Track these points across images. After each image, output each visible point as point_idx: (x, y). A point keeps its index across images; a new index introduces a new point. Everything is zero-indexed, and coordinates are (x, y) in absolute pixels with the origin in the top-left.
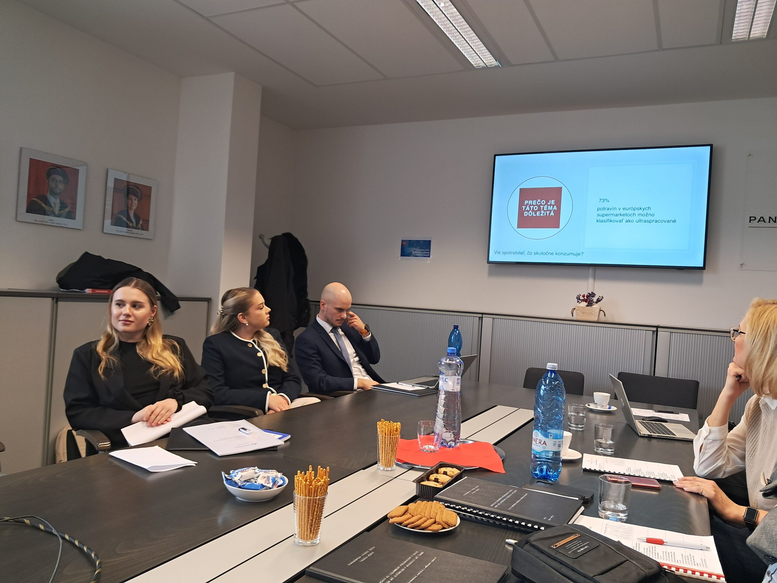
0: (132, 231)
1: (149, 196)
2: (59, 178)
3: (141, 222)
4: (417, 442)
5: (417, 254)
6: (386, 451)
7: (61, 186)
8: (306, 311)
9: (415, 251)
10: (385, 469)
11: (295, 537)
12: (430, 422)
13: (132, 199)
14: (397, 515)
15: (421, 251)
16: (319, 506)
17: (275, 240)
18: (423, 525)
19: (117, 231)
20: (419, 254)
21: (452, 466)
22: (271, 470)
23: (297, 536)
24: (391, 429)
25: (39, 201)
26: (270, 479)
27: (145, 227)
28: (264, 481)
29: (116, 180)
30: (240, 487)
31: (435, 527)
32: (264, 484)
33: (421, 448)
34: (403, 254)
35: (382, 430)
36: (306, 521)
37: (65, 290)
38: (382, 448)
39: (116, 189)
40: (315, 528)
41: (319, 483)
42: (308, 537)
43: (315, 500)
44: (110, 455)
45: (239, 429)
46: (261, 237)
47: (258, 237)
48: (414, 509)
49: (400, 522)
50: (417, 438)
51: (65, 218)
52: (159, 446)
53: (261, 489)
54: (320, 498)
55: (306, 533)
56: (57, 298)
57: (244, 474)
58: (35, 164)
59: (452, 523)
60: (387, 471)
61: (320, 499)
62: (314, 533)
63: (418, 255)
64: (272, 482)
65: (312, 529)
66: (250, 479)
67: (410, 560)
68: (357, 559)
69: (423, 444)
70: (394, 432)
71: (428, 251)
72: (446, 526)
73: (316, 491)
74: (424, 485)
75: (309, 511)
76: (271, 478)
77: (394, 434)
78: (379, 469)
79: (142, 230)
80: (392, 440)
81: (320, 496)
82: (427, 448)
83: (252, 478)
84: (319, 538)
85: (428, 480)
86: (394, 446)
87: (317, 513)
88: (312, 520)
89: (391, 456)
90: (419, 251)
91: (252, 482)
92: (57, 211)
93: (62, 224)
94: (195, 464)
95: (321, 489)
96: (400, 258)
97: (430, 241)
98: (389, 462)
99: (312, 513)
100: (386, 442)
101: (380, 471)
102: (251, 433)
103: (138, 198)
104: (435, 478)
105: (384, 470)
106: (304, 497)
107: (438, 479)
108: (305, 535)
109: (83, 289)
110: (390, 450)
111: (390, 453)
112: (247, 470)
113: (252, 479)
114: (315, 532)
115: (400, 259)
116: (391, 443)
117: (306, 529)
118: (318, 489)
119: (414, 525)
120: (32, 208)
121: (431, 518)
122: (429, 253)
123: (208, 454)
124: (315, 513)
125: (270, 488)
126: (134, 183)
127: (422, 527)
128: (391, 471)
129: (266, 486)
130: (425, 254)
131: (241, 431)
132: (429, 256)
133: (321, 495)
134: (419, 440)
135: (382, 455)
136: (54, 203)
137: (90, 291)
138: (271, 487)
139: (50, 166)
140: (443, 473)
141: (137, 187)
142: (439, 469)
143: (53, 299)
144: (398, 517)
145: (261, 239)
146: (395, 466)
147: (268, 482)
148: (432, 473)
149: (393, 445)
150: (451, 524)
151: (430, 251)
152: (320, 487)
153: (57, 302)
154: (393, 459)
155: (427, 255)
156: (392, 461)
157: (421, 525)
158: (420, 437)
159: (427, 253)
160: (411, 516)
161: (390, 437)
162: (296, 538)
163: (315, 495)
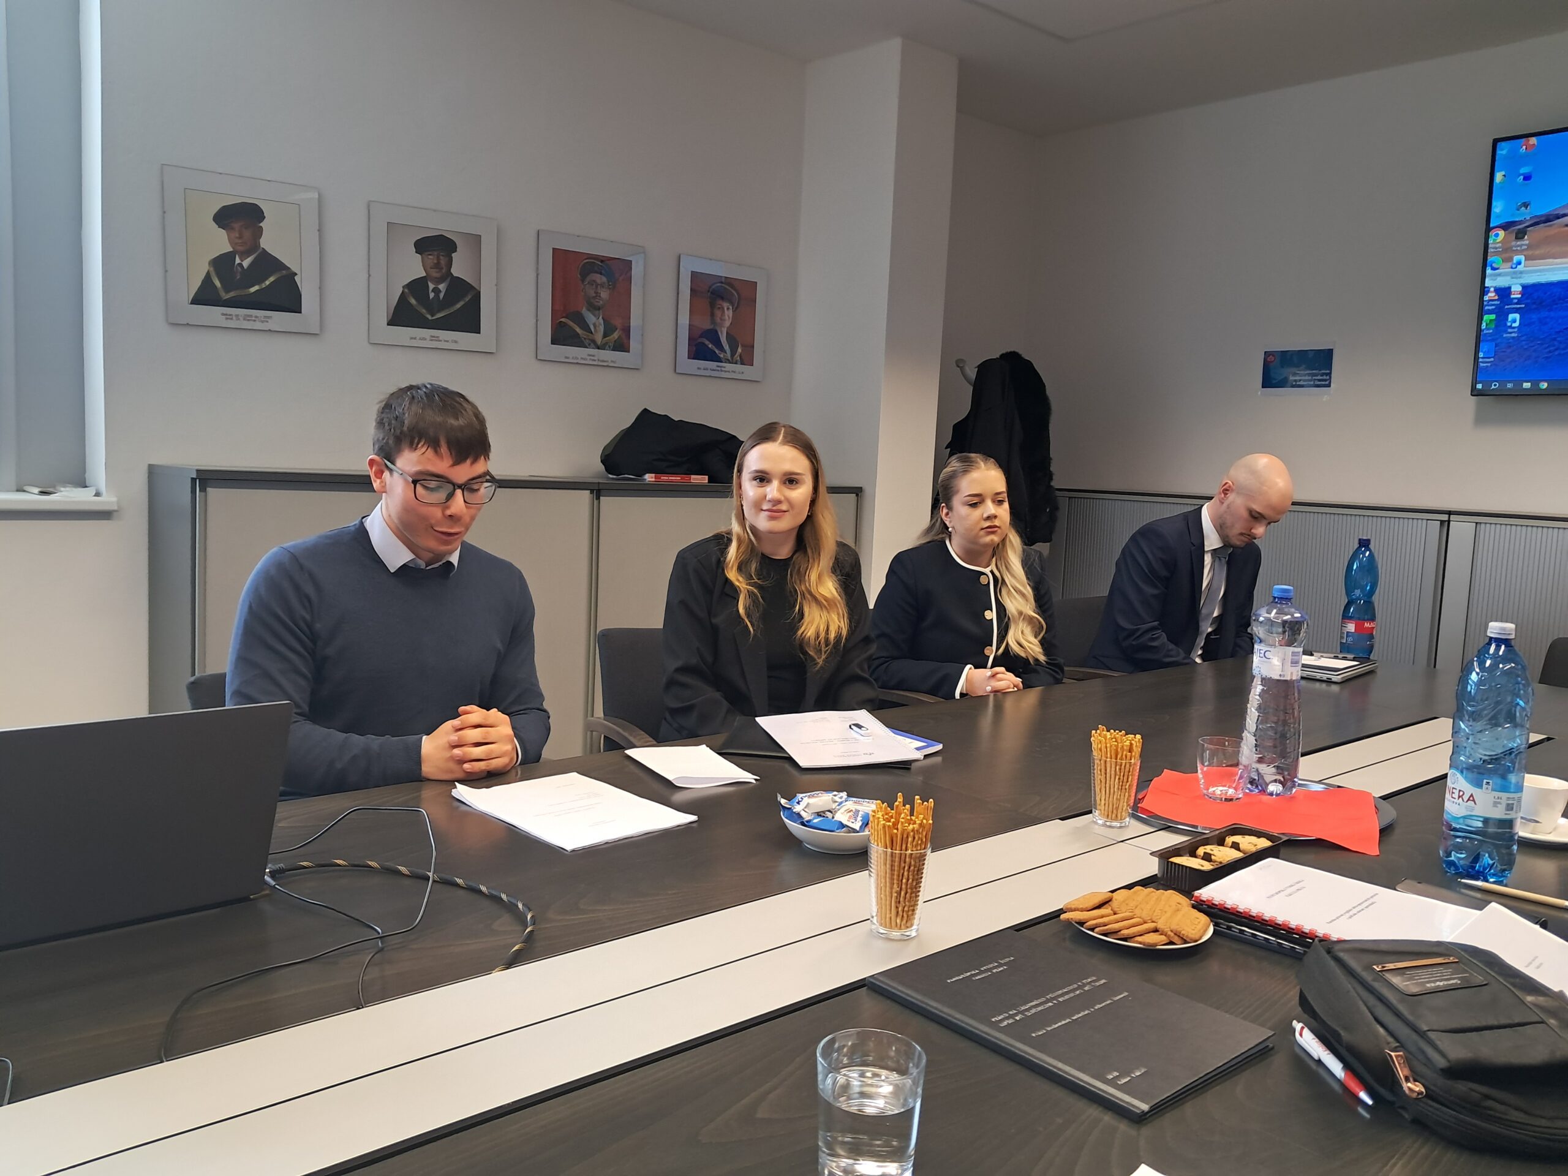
0: (724, 367)
1: (754, 301)
2: (600, 279)
3: (740, 350)
4: (1197, 780)
5: (1300, 380)
6: (1108, 788)
7: (604, 294)
8: (1048, 510)
9: (1295, 374)
10: (1108, 824)
11: (871, 921)
12: (1227, 741)
13: (723, 308)
14: (1081, 906)
15: (1309, 375)
16: (912, 868)
17: (984, 368)
18: (1125, 932)
19: (699, 368)
20: (1305, 381)
21: (1259, 834)
22: (868, 800)
23: (875, 920)
24: (1117, 746)
25: (571, 323)
26: (860, 815)
27: (747, 360)
28: (847, 818)
29: (694, 275)
30: (803, 824)
31: (1152, 939)
32: (845, 822)
33: (1205, 791)
34: (1268, 382)
35: (1099, 746)
36: (887, 893)
37: (615, 477)
38: (1099, 781)
39: (694, 291)
40: (906, 909)
41: (911, 827)
42: (893, 924)
43: (903, 857)
44: (626, 754)
45: (850, 726)
46: (960, 364)
47: (951, 365)
48: (1122, 900)
49: (1080, 920)
50: (1197, 772)
51: (612, 350)
52: (707, 746)
53: (838, 831)
54: (912, 854)
55: (888, 916)
56: (597, 491)
57: (812, 801)
58: (562, 258)
59: (1190, 935)
60: (1110, 827)
61: (913, 856)
62: (903, 916)
63: (1302, 383)
64: (861, 820)
65: (900, 909)
66: (824, 812)
67: (1071, 990)
68: (969, 974)
69: (1210, 783)
70: (1125, 753)
71: (1327, 374)
72: (1176, 939)
73: (904, 840)
74: (1175, 864)
75: (892, 875)
76: (861, 813)
77: (1124, 757)
78: (1096, 823)
79: (742, 364)
80: (1120, 769)
81: (912, 851)
82: (1219, 793)
83: (829, 811)
84: (915, 927)
85: (1193, 854)
86: (1125, 780)
87: (908, 880)
88: (899, 893)
89: (1118, 800)
90: (1305, 375)
91: (827, 817)
92: (599, 338)
93: (607, 361)
94: (756, 780)
95: (914, 838)
96: (1260, 391)
97: (1332, 350)
98: (1115, 811)
99: (898, 880)
100: (1108, 771)
101: (1097, 827)
102: (868, 734)
103: (732, 304)
104: (1205, 853)
105: (1104, 825)
106: (882, 849)
107: (1210, 855)
108: (888, 919)
109: (641, 475)
110: (1116, 786)
111: (1116, 794)
112: (820, 795)
113: (827, 813)
114: (905, 915)
115: (1259, 393)
116: (1118, 773)
117: (888, 907)
118: (907, 837)
119: (1107, 930)
120: (562, 335)
121: (1153, 922)
122: (1328, 377)
123: (787, 766)
124: (904, 881)
125: (855, 831)
126: (726, 277)
127: (1123, 934)
128: (1121, 827)
129: (848, 826)
130: (1319, 380)
131: (852, 729)
132: (1329, 386)
133: (914, 849)
134: (1201, 776)
135: (1100, 796)
136: (594, 325)
137: (652, 478)
138: (858, 829)
139: (586, 259)
140: (1230, 844)
141: (732, 286)
142: (1227, 838)
143: (592, 492)
144: (1082, 910)
145: (959, 369)
146: (1128, 819)
147: (853, 821)
148: (1206, 842)
149: (1122, 777)
150: (1187, 936)
151: (1330, 374)
152: (912, 834)
153: (598, 498)
154: (1123, 806)
155: (1323, 383)
156: (1120, 811)
157: (1120, 931)
158: (1202, 769)
159: (1325, 377)
160: (1112, 912)
161: (1116, 762)
162: (874, 924)
163: (904, 847)
